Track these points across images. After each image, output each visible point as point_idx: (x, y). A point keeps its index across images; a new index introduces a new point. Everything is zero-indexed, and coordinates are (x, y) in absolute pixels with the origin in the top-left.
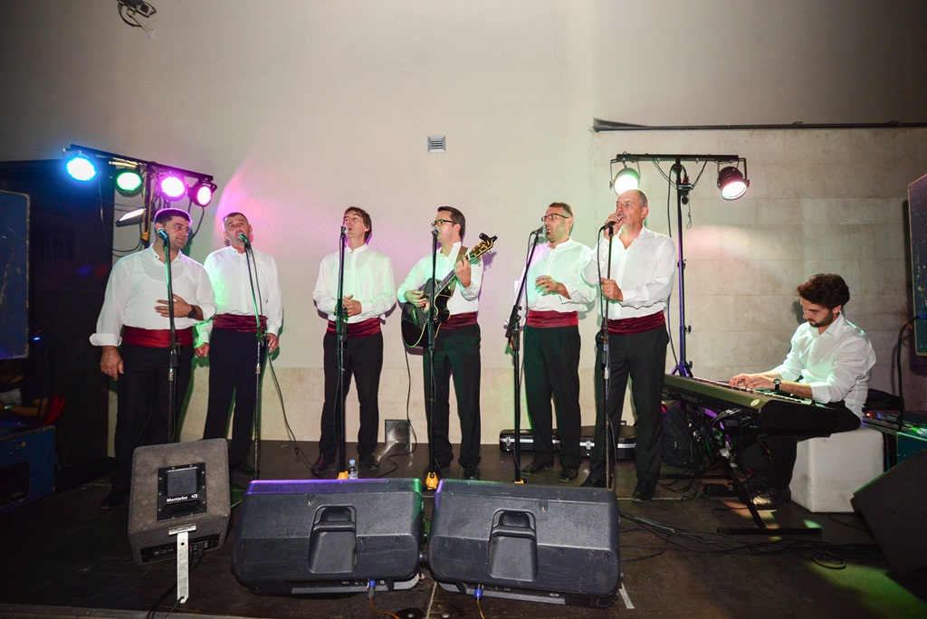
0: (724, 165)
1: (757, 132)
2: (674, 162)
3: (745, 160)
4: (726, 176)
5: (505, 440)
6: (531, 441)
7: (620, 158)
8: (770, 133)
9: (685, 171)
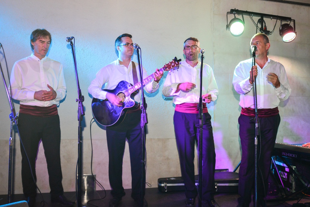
0: (284, 23)
1: (296, 6)
2: (260, 18)
3: (294, 21)
4: (285, 29)
5: (163, 185)
6: (183, 184)
7: (233, 11)
8: (303, 7)
9: (265, 23)
